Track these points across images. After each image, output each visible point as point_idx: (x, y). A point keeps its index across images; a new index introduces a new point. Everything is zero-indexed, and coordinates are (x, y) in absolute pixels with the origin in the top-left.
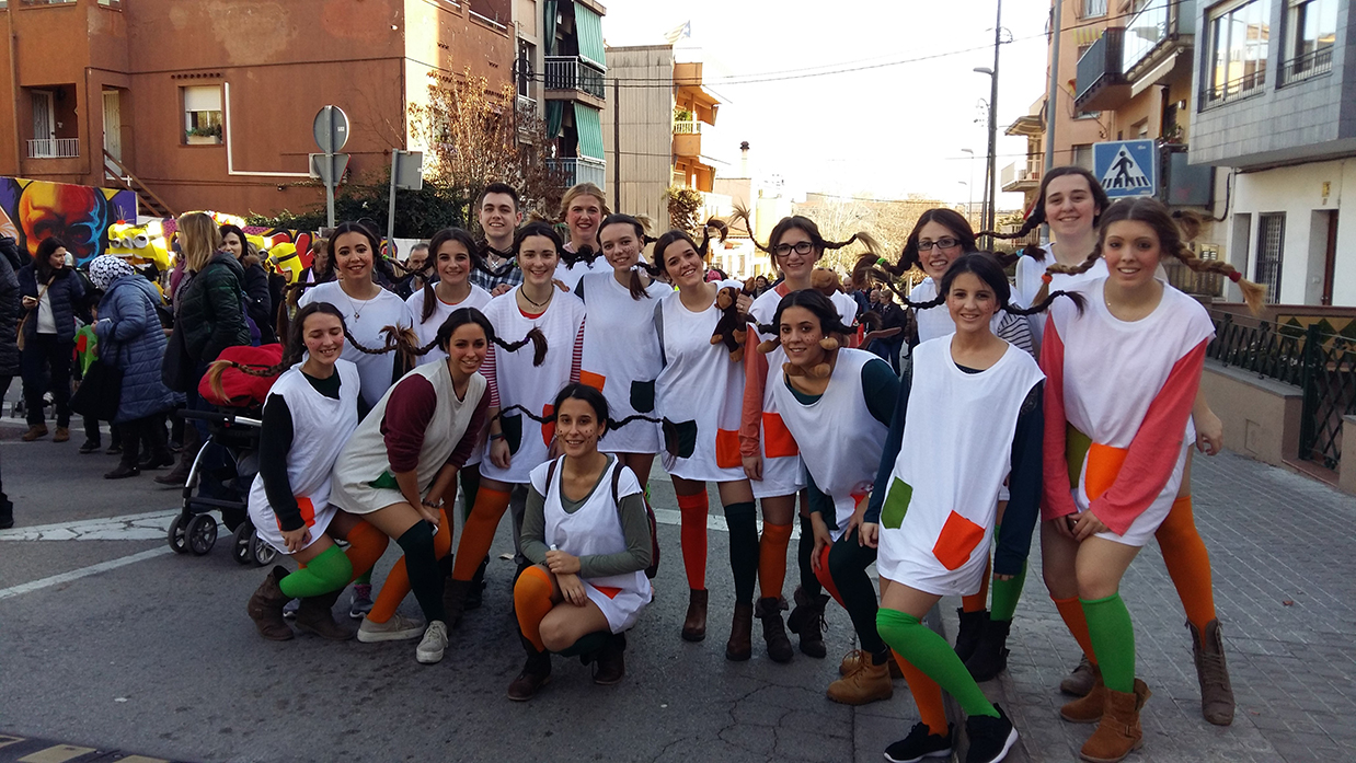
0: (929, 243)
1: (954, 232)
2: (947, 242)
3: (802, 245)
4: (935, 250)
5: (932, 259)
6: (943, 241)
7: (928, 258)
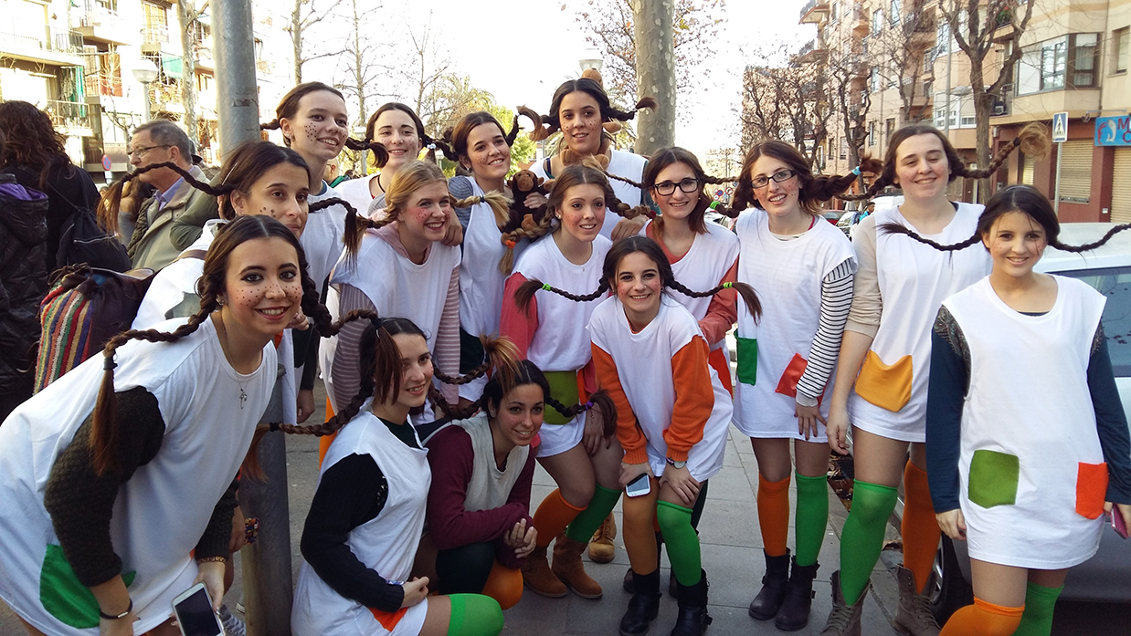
0: (764, 178)
1: (788, 163)
2: (783, 174)
3: (686, 181)
4: (772, 185)
5: (770, 195)
6: (779, 174)
7: (765, 195)
